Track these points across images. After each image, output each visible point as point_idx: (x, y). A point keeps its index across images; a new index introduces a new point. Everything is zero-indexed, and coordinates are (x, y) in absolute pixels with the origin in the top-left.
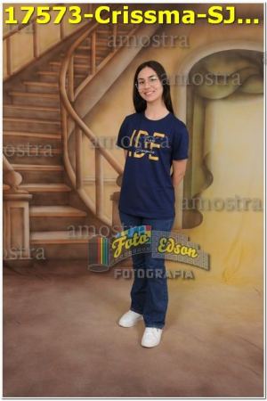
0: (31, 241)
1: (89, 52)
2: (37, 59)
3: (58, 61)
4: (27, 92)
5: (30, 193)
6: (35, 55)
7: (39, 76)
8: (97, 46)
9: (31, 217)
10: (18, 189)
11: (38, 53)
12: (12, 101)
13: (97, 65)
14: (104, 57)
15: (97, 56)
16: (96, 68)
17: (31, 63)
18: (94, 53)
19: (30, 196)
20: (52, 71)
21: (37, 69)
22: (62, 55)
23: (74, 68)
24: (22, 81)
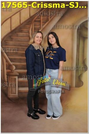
0: (18, 90)
1: (40, 21)
2: (21, 24)
3: (29, 25)
4: (17, 36)
5: (18, 73)
6: (20, 23)
7: (22, 30)
8: (42, 19)
9: (18, 82)
10: (14, 71)
11: (21, 22)
12: (12, 40)
13: (43, 26)
14: (45, 23)
15: (43, 22)
16: (42, 27)
17: (19, 26)
18: (42, 21)
19: (18, 74)
20: (26, 28)
21: (21, 28)
22: (30, 23)
23: (34, 27)
24: (16, 32)
